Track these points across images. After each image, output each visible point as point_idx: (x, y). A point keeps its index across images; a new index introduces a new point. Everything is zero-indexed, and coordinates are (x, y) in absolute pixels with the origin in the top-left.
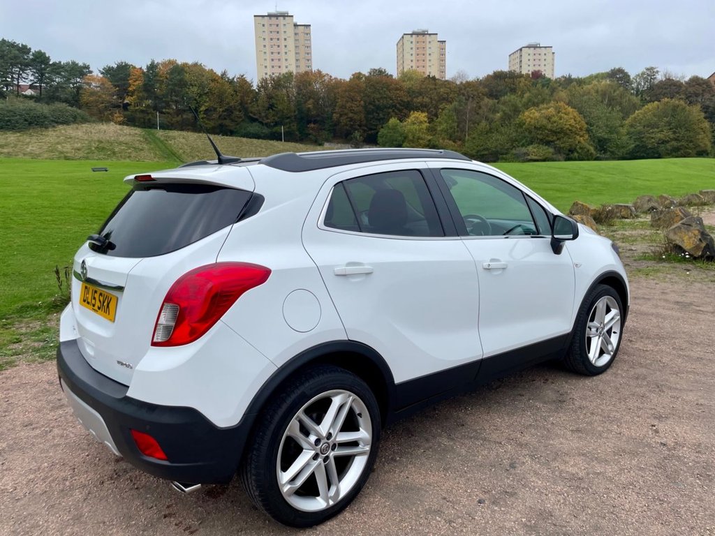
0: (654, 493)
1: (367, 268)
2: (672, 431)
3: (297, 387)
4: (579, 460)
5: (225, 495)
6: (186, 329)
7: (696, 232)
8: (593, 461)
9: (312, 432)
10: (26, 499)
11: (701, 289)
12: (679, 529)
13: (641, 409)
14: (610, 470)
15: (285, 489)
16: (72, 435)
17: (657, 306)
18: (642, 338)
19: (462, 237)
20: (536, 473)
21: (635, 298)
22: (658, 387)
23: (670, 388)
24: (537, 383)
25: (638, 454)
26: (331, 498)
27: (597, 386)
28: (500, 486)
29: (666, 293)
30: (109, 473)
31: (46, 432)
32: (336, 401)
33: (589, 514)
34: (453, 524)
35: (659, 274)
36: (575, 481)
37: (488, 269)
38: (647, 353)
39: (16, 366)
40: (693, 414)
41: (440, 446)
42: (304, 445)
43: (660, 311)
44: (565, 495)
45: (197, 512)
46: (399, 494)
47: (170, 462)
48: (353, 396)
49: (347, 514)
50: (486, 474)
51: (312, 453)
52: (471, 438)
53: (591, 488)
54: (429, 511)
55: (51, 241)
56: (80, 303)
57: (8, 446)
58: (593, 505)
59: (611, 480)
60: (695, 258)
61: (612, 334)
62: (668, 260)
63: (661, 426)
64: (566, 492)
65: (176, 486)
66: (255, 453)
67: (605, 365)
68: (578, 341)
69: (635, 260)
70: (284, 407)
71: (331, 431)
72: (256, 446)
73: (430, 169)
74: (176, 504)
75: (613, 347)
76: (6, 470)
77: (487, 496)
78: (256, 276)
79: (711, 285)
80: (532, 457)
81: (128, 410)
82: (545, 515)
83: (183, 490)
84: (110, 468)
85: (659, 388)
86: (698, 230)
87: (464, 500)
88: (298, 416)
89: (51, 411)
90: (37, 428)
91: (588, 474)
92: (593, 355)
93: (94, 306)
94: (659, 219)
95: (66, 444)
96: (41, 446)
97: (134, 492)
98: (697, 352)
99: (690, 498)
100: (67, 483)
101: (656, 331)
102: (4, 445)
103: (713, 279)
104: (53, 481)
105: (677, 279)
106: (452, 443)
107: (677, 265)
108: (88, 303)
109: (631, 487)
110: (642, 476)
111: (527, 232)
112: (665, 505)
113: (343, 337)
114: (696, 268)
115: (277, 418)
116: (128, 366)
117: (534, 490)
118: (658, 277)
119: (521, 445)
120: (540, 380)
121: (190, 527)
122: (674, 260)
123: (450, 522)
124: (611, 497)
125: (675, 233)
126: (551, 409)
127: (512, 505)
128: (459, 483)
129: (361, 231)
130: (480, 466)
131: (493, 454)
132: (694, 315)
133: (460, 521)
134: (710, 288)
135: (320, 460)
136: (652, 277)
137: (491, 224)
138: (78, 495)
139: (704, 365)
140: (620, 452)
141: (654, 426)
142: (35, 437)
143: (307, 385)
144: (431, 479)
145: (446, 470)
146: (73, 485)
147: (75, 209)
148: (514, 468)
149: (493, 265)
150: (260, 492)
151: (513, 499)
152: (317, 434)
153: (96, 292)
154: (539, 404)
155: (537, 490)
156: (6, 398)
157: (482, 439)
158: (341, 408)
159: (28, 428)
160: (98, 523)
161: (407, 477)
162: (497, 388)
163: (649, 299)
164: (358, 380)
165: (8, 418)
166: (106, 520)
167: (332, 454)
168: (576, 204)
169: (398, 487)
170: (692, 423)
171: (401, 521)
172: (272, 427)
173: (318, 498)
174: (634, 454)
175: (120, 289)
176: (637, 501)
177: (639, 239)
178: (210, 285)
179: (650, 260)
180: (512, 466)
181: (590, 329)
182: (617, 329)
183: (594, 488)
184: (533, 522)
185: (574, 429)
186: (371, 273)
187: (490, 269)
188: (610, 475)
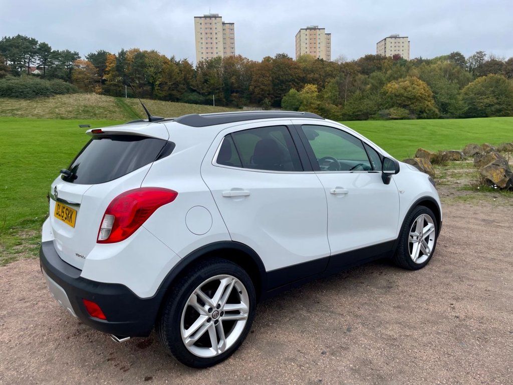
0: (445, 349)
1: (246, 192)
2: (465, 308)
3: (195, 272)
4: (396, 327)
5: (150, 347)
6: (119, 231)
7: (502, 170)
8: (405, 327)
9: (207, 303)
10: (17, 348)
11: (502, 211)
13: (445, 293)
14: (416, 335)
15: (187, 341)
16: (51, 307)
17: (469, 223)
18: (454, 244)
19: (316, 172)
20: (364, 335)
21: (454, 217)
23: (468, 279)
24: (375, 275)
25: (438, 323)
26: (219, 348)
27: (416, 277)
28: (338, 343)
29: (477, 213)
30: (73, 331)
31: (34, 305)
32: (224, 283)
33: (397, 362)
34: (302, 368)
35: (474, 200)
36: (391, 341)
37: (334, 194)
38: (456, 255)
39: (17, 261)
40: (481, 297)
41: (301, 316)
42: (201, 312)
43: (471, 226)
44: (383, 349)
45: (130, 358)
46: (268, 347)
47: (109, 321)
48: (236, 279)
49: (231, 360)
50: (330, 335)
51: (207, 317)
52: (323, 311)
53: (401, 345)
54: (287, 359)
55: (47, 175)
56: (55, 215)
57: (8, 313)
58: (401, 356)
59: (416, 340)
60: (501, 189)
61: (429, 241)
62: (482, 190)
63: (457, 305)
64: (383, 347)
65: (114, 338)
66: (166, 316)
67: (424, 263)
68: (403, 245)
69: (458, 190)
70: (186, 285)
71: (220, 303)
72: (167, 312)
73: (294, 125)
74: (117, 352)
75: (429, 250)
76: (5, 329)
77: (328, 349)
78: (168, 196)
79: (510, 208)
80: (363, 324)
81: (81, 286)
82: (366, 362)
83: (118, 341)
84: (74, 329)
85: (461, 279)
86: (504, 169)
87: (312, 353)
88: (196, 292)
89: (38, 290)
90: (28, 302)
91: (401, 336)
92: (414, 255)
93: (63, 217)
94: (480, 161)
95: (46, 312)
96: (30, 313)
97: (89, 344)
98: (492, 254)
99: (470, 353)
100: (45, 338)
101: (465, 240)
102: (5, 313)
103: (512, 203)
104: (36, 336)
105: (486, 203)
106: (309, 314)
107: (488, 194)
108: (59, 215)
109: (429, 345)
110: (438, 338)
111: (366, 169)
112: (452, 357)
113: (228, 239)
114: (502, 195)
115: (181, 293)
116: (82, 257)
117: (361, 346)
118: (473, 203)
119: (356, 316)
120: (377, 273)
121: (124, 367)
122: (486, 190)
123: (300, 366)
124: (414, 352)
125: (487, 171)
126: (381, 293)
127: (345, 355)
128: (310, 341)
129: (243, 167)
130: (327, 330)
131: (337, 322)
132: (494, 229)
133: (307, 365)
134: (509, 210)
135: (212, 322)
136: (468, 202)
137: (341, 163)
138: (51, 345)
139: (496, 263)
140: (425, 322)
141: (453, 305)
142: (26, 307)
143: (203, 270)
144: (292, 338)
145: (303, 332)
146: (48, 339)
147: (65, 153)
148: (350, 331)
149: (338, 191)
150: (170, 342)
151: (346, 352)
152: (210, 304)
153: (64, 208)
154: (373, 289)
155: (363, 346)
156: (9, 281)
157: (330, 312)
158: (227, 287)
159: (22, 301)
160: (63, 363)
161: (276, 337)
162: (346, 278)
163: (464, 218)
164: (239, 269)
165: (9, 295)
166: (69, 362)
167: (220, 319)
168: (420, 150)
169: (268, 343)
170: (480, 303)
171: (267, 365)
172: (178, 299)
173: (211, 348)
174: (434, 323)
175: (78, 205)
176: (432, 355)
177: (464, 175)
178: (135, 202)
179: (469, 190)
180: (349, 330)
181: (412, 237)
182: (432, 237)
183: (403, 345)
184: (357, 367)
185: (396, 306)
186: (248, 196)
187: (335, 194)
188: (416, 337)
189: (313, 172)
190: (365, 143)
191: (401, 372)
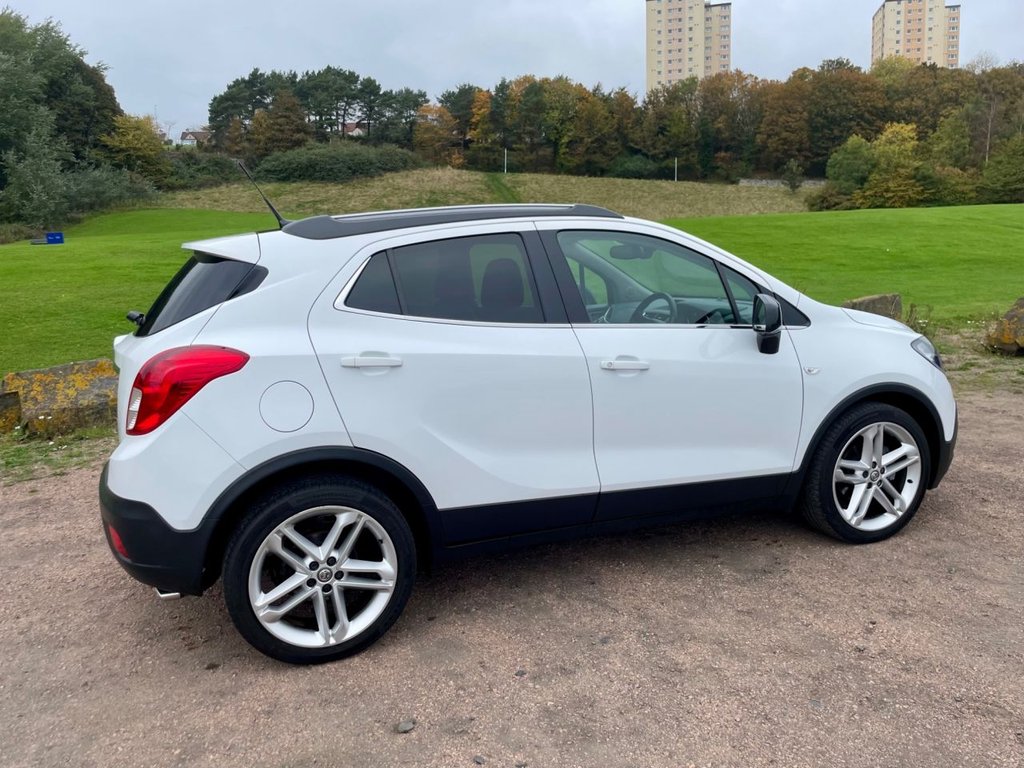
0: (768, 708)
1: (396, 360)
4: (707, 648)
8: (725, 653)
9: (308, 554)
12: (751, 760)
13: (882, 598)
14: (731, 667)
15: (260, 614)
18: (1012, 498)
19: (576, 325)
20: (626, 654)
22: (949, 572)
25: (803, 656)
26: (333, 635)
27: (847, 558)
28: (563, 661)
32: (343, 519)
33: (644, 714)
34: (461, 692)
36: (669, 673)
37: (611, 370)
38: (991, 521)
41: (538, 603)
42: (298, 569)
45: (212, 630)
46: (435, 649)
47: (132, 561)
48: (366, 517)
49: (356, 661)
51: (307, 577)
52: (587, 600)
61: (905, 483)
67: (882, 530)
68: (817, 487)
71: (334, 554)
75: (902, 503)
77: (536, 669)
78: (230, 362)
80: (641, 634)
87: (502, 670)
88: (280, 531)
91: (699, 667)
92: (852, 512)
106: (556, 602)
109: (742, 694)
110: (774, 684)
113: (346, 443)
117: (602, 672)
119: (643, 618)
120: (765, 541)
121: (193, 644)
123: (462, 688)
124: (697, 700)
126: (738, 580)
127: (555, 684)
128: (517, 649)
129: (402, 314)
130: (564, 634)
131: (595, 623)
133: (473, 690)
135: (318, 588)
140: (777, 649)
141: (875, 623)
143: (294, 495)
144: (489, 639)
145: (517, 631)
149: (622, 364)
151: (562, 678)
152: (313, 557)
154: (726, 571)
157: (600, 603)
161: (463, 633)
162: (690, 543)
166: (127, 622)
167: (336, 584)
169: (441, 642)
170: (945, 628)
171: (407, 677)
173: (315, 633)
174: (797, 654)
180: (604, 641)
181: (847, 471)
182: (914, 476)
183: (686, 685)
184: (560, 708)
185: (745, 609)
186: (400, 366)
187: (613, 370)
188: (728, 674)
189: (569, 325)
190: (721, 264)
191: (635, 732)
